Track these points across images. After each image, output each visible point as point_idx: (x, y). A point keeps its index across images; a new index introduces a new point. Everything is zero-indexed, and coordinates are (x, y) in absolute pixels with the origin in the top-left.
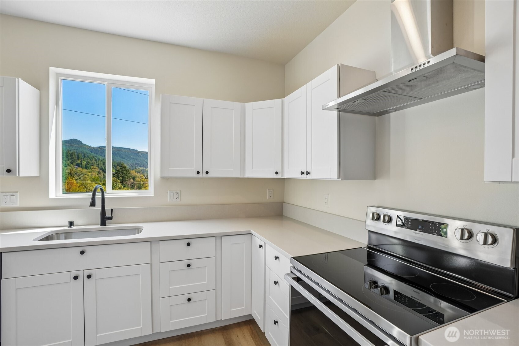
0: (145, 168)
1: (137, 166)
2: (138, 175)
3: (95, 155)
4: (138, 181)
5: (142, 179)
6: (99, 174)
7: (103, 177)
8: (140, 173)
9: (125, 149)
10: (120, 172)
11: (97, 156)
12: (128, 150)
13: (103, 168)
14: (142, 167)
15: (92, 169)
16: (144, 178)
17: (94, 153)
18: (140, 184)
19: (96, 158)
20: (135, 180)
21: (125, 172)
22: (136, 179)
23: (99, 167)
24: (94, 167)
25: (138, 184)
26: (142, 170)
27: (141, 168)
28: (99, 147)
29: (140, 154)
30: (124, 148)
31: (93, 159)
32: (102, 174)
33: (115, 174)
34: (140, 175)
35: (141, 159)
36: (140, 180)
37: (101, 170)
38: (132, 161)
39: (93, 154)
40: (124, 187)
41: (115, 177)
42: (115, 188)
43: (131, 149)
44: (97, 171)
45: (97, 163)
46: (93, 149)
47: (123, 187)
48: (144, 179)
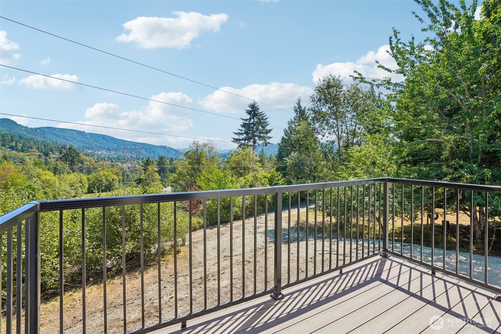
0: (94, 151)
1: (85, 149)
2: (87, 158)
3: (34, 137)
4: (87, 165)
5: (92, 163)
6: (39, 158)
7: (44, 161)
8: (89, 156)
9: (71, 131)
10: (68, 155)
11: (36, 137)
12: (74, 131)
13: (44, 151)
14: (90, 149)
15: (31, 152)
16: (94, 161)
17: (32, 134)
18: (90, 168)
19: (35, 140)
20: (83, 164)
21: (74, 155)
22: (85, 163)
23: (39, 150)
24: (33, 150)
25: (87, 168)
26: (90, 153)
27: (89, 151)
28: (39, 128)
29: (88, 136)
30: (69, 129)
31: (32, 141)
32: (44, 158)
33: (62, 158)
34: (90, 159)
35: (90, 141)
36: (89, 163)
37: (42, 154)
38: (78, 143)
39: (31, 136)
40: (73, 171)
41: (63, 161)
42: (63, 173)
43: (78, 131)
44: (37, 154)
45: (36, 146)
46: (31, 130)
47: (71, 172)
48: (94, 163)
